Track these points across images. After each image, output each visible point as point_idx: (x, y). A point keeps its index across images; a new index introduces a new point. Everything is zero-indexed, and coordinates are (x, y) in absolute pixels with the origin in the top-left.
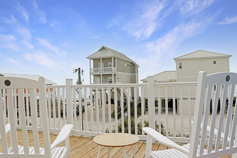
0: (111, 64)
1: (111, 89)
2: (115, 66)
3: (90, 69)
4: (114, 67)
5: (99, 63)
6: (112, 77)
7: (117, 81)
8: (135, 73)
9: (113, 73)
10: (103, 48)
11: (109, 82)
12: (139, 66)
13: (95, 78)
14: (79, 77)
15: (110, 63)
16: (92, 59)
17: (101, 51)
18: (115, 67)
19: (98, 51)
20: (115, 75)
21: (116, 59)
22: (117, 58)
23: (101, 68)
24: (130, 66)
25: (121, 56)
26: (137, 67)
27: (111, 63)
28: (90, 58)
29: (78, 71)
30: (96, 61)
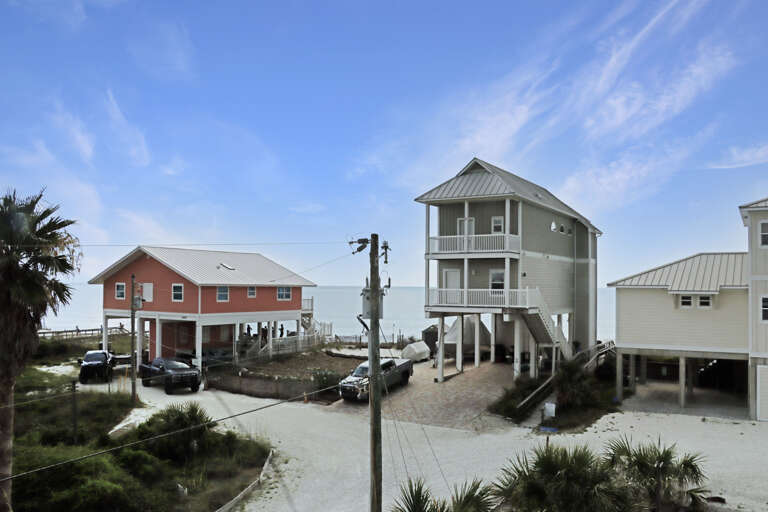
0: (499, 222)
1: (499, 311)
2: (514, 231)
3: (428, 239)
4: (511, 233)
5: (459, 219)
6: (504, 267)
7: (520, 283)
8: (587, 257)
9: (507, 257)
10: (476, 167)
11: (495, 286)
12: (601, 233)
13: (444, 270)
14: (374, 270)
15: (497, 218)
16: (435, 205)
17: (467, 176)
18: (517, 234)
19: (457, 176)
20: (514, 262)
21: (520, 205)
22: (525, 203)
23: (465, 237)
24: (570, 232)
25: (537, 196)
26: (594, 234)
27: (502, 218)
28: (426, 200)
29: (369, 246)
30: (450, 211)
